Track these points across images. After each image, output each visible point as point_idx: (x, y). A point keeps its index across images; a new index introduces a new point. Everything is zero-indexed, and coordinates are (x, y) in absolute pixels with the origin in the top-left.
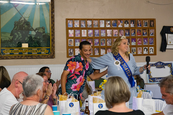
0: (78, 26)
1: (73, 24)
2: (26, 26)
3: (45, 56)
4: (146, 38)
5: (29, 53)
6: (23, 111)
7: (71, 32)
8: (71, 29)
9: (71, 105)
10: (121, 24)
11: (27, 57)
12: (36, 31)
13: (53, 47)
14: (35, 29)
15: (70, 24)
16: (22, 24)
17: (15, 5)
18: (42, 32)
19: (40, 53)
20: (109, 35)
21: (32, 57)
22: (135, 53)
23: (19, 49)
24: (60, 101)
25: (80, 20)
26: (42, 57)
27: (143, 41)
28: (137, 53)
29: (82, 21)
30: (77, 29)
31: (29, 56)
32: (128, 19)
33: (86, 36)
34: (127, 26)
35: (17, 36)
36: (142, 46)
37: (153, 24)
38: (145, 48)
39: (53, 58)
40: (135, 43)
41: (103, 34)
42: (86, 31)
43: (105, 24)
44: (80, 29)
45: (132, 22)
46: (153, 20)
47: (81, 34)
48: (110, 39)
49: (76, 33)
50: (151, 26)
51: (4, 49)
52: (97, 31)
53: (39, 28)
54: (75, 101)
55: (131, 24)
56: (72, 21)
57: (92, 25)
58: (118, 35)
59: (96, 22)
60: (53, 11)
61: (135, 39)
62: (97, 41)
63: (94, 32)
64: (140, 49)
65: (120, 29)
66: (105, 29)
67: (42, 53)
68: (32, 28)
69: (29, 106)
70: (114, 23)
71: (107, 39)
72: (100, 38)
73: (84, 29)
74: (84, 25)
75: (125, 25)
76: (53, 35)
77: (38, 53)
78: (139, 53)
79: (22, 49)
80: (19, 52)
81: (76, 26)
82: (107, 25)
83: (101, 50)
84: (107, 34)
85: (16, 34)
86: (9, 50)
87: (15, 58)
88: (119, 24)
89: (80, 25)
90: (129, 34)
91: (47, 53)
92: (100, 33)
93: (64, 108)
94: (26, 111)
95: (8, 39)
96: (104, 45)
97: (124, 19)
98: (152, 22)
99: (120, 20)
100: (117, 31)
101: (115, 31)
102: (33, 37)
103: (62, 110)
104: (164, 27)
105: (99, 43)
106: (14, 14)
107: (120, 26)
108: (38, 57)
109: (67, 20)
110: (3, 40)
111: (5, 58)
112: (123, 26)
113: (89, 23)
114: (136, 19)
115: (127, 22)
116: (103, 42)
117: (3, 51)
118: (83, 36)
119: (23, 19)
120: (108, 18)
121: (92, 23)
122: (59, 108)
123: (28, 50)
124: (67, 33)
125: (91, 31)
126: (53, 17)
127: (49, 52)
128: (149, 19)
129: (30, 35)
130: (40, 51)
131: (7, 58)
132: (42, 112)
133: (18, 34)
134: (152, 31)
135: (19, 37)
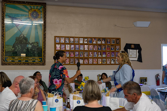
0: (64, 42)
1: (60, 40)
2: (24, 41)
3: (38, 63)
4: (113, 52)
5: (26, 61)
6: (20, 105)
7: (58, 46)
8: (58, 44)
9: (57, 101)
10: (95, 41)
11: (24, 64)
12: (32, 45)
13: (45, 57)
14: (31, 43)
15: (58, 40)
16: (21, 39)
17: (17, 25)
18: (36, 45)
19: (34, 61)
20: (86, 49)
21: (28, 64)
22: (105, 63)
23: (19, 58)
24: (48, 98)
25: (65, 37)
26: (36, 65)
27: (111, 54)
28: (106, 63)
29: (66, 38)
30: (63, 44)
31: (26, 63)
32: (101, 38)
33: (69, 49)
34: (99, 43)
35: (18, 48)
36: (110, 58)
37: (119, 42)
38: (112, 60)
39: (44, 65)
40: (105, 55)
41: (82, 48)
42: (69, 45)
43: (84, 41)
44: (65, 44)
45: (103, 40)
46: (118, 39)
47: (65, 47)
48: (87, 52)
49: (62, 47)
50: (117, 43)
51: (7, 58)
52: (77, 46)
53: (34, 43)
54: (60, 98)
55: (103, 42)
56: (59, 38)
57: (74, 41)
58: (93, 49)
59: (77, 39)
60: (45, 30)
61: (105, 52)
62: (77, 54)
63: (75, 47)
64: (109, 60)
65: (94, 45)
66: (83, 44)
67: (36, 61)
68: (29, 43)
69: (24, 101)
70: (90, 40)
71: (85, 52)
72: (79, 51)
73: (68, 44)
74: (68, 41)
75: (98, 42)
76: (45, 48)
77: (33, 61)
78: (108, 63)
79: (21, 58)
80: (19, 60)
81: (62, 42)
82: (85, 42)
83: (80, 60)
84: (84, 48)
85: (17, 46)
86: (11, 58)
87: (15, 64)
88: (93, 41)
89: (65, 41)
90: (101, 49)
91: (39, 62)
92: (79, 47)
93: (51, 103)
94: (22, 105)
95: (10, 50)
96: (82, 56)
97: (98, 38)
98: (118, 41)
99: (95, 38)
100: (92, 46)
101: (90, 46)
102: (29, 49)
103: (50, 104)
104: (127, 44)
105: (78, 54)
106: (16, 32)
107: (94, 43)
108: (33, 64)
109: (55, 37)
110: (7, 50)
111: (8, 64)
112: (97, 42)
113: (72, 40)
114: (106, 38)
115: (100, 40)
116: (82, 54)
117: (7, 59)
118: (67, 49)
119: (22, 35)
120: (86, 36)
121: (74, 40)
122: (47, 103)
123: (25, 59)
124: (55, 47)
125: (73, 46)
126: (45, 35)
127: (41, 61)
128: (115, 38)
129: (27, 47)
130: (34, 60)
131: (9, 65)
132: (34, 106)
133: (18, 46)
134: (118, 47)
135: (19, 49)
